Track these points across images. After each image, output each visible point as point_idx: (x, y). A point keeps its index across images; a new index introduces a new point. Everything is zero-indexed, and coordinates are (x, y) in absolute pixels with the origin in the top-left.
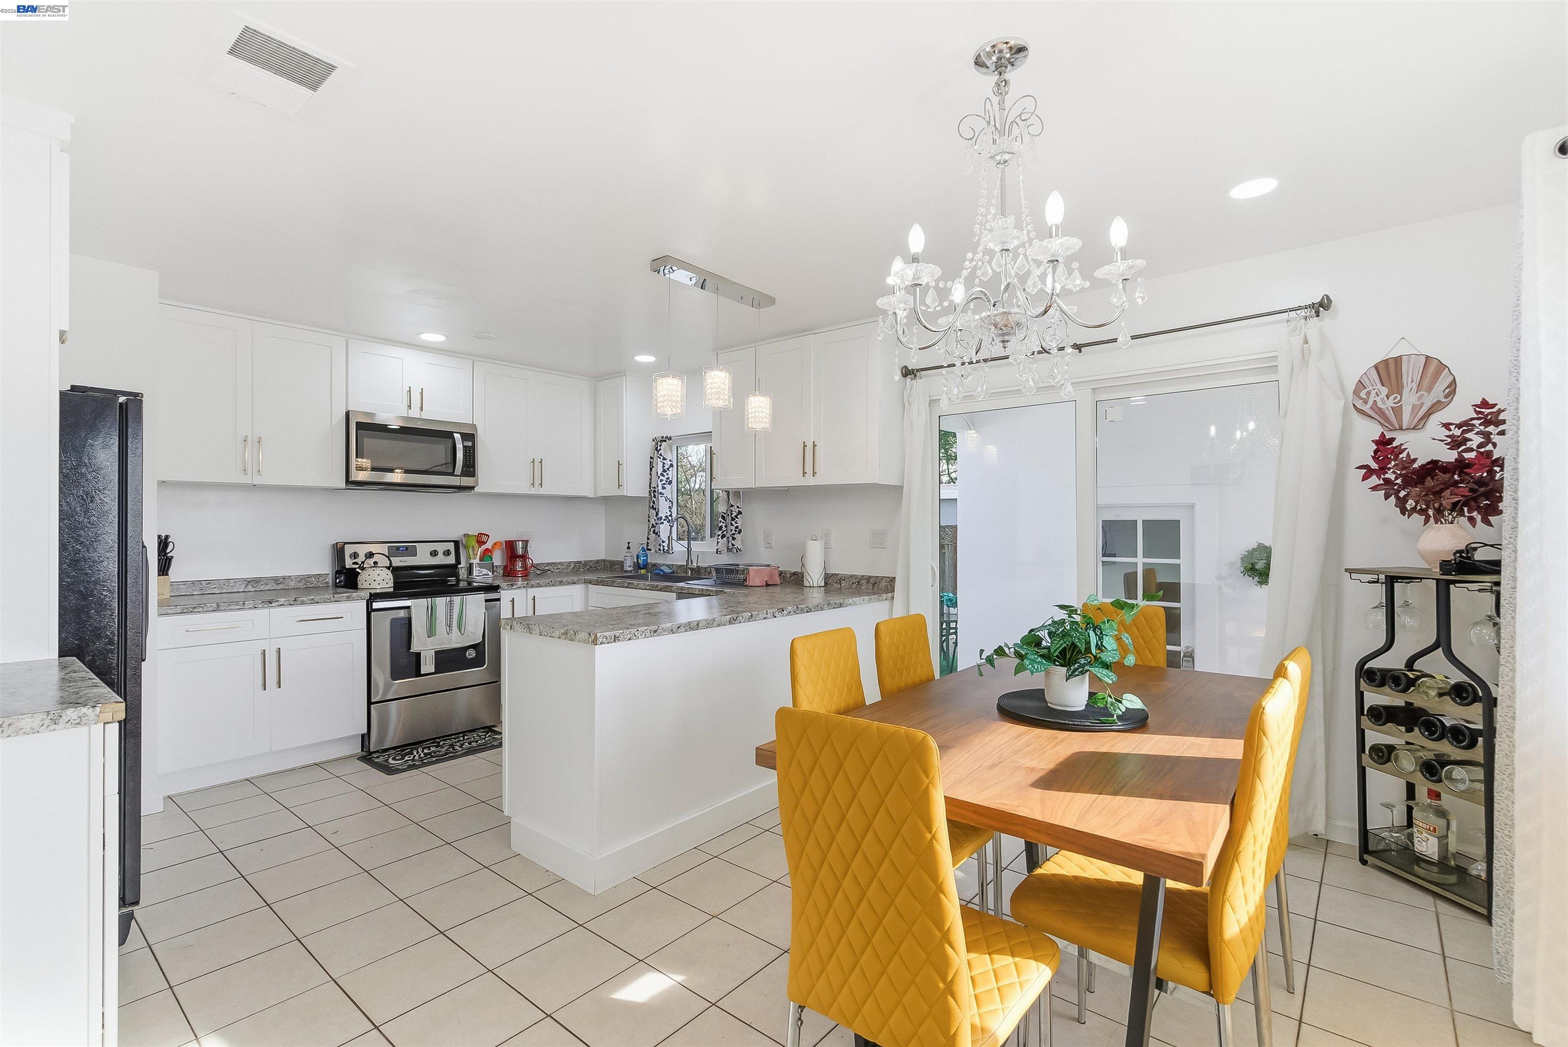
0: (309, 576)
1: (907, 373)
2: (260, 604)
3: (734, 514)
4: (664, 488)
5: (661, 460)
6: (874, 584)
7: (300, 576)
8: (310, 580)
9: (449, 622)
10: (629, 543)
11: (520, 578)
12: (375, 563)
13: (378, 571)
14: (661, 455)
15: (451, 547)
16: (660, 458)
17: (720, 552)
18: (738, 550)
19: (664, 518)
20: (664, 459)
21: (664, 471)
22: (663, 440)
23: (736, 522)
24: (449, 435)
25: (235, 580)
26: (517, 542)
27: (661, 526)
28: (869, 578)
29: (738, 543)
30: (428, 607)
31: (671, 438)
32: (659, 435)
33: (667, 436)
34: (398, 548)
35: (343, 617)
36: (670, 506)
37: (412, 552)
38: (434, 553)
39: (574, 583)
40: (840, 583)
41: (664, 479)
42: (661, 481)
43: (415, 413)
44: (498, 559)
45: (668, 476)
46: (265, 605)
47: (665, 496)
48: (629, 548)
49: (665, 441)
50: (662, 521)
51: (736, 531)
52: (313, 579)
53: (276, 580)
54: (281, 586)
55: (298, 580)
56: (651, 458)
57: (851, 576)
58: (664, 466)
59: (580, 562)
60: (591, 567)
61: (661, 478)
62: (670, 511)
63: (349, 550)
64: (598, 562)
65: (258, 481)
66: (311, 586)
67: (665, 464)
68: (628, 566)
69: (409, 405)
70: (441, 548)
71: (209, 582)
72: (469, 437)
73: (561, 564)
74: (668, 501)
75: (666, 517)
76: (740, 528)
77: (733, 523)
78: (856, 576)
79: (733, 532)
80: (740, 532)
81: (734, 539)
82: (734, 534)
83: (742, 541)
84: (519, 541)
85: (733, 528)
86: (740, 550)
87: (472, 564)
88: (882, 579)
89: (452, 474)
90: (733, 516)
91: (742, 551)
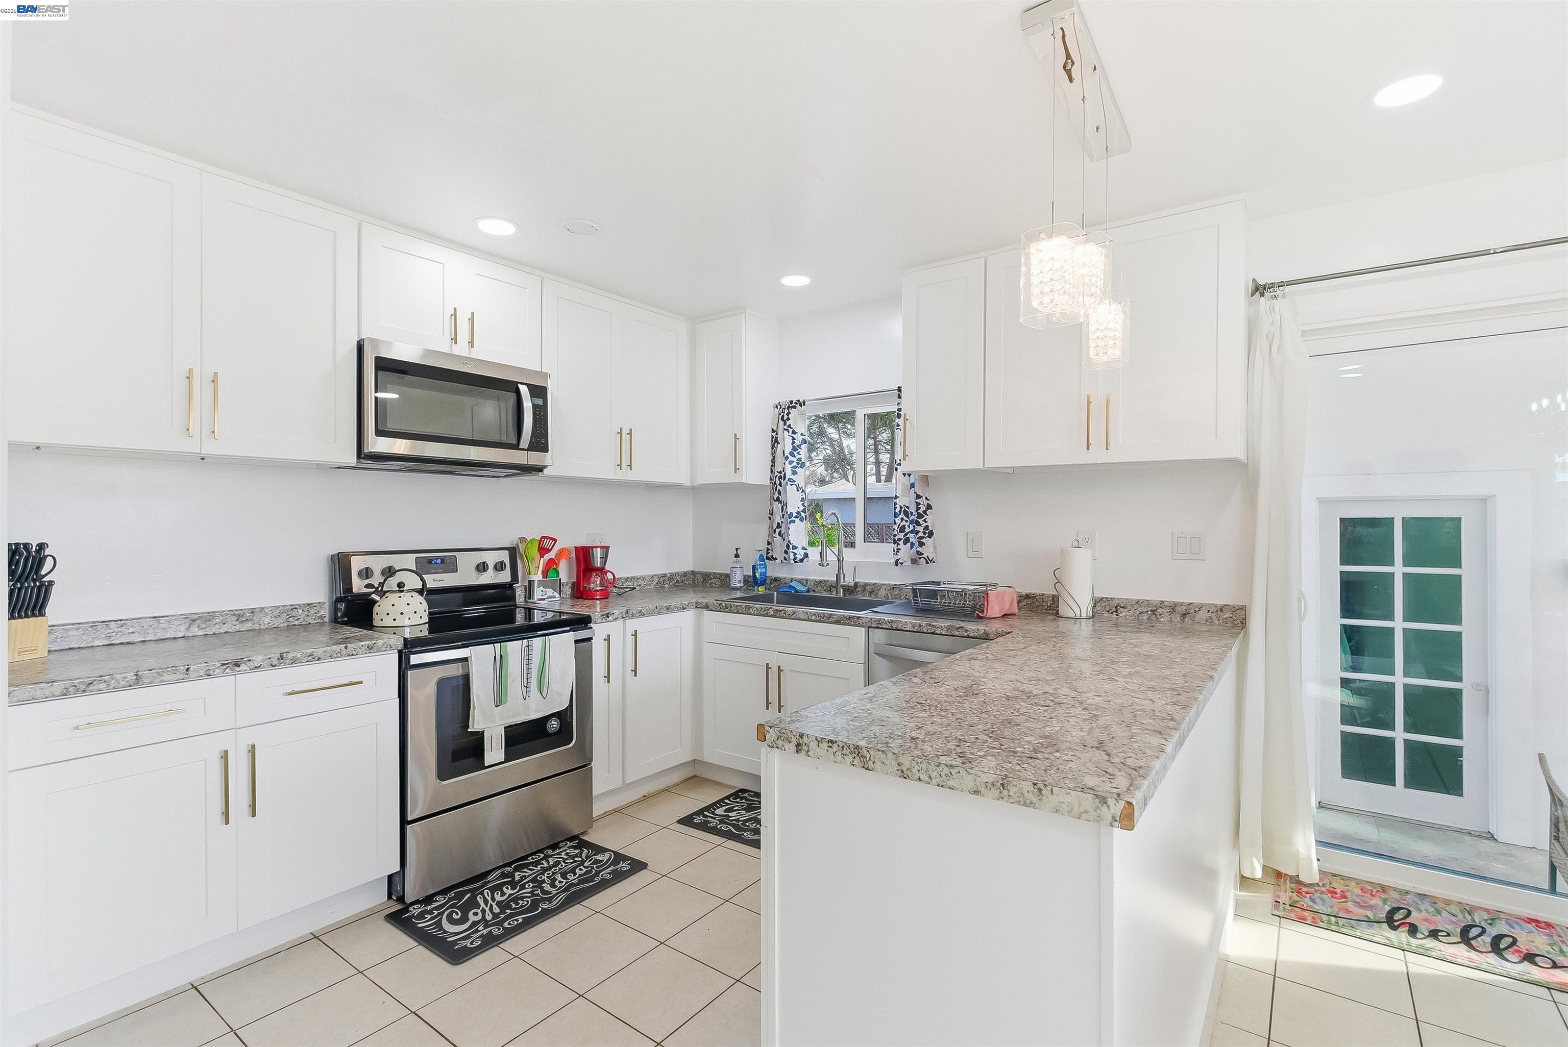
1: (1259, 290)
2: (218, 668)
3: (923, 508)
4: (795, 473)
5: (790, 434)
6: (1185, 614)
7: (279, 607)
8: (294, 612)
9: (525, 680)
10: (737, 549)
11: (598, 602)
12: (401, 585)
13: (406, 597)
14: (789, 426)
15: (505, 556)
16: (788, 431)
17: (902, 563)
18: (928, 561)
19: (795, 514)
20: (794, 432)
21: (794, 449)
22: (792, 406)
23: (925, 521)
24: (512, 387)
26: (594, 549)
27: (792, 526)
28: (1173, 607)
29: (927, 551)
30: (495, 657)
31: (804, 402)
32: (785, 399)
33: (799, 401)
34: (430, 561)
35: (361, 682)
36: (803, 498)
37: (449, 565)
38: (482, 568)
39: (684, 608)
40: (1115, 612)
41: (795, 460)
42: (791, 462)
43: (461, 349)
44: (565, 573)
45: (800, 456)
46: (228, 670)
47: (796, 484)
48: (737, 556)
49: (795, 407)
50: (793, 519)
51: (924, 533)
52: (300, 611)
53: (239, 616)
54: (249, 625)
55: (276, 613)
56: (773, 431)
57: (1139, 602)
58: (794, 443)
59: (664, 575)
60: (678, 581)
61: (791, 458)
62: (803, 504)
63: (357, 565)
64: (685, 574)
65: (210, 448)
66: (296, 623)
67: (795, 439)
68: (737, 580)
69: (453, 337)
70: (492, 559)
72: (539, 392)
73: (643, 578)
74: (801, 491)
75: (798, 513)
76: (930, 528)
77: (920, 521)
78: (1148, 603)
79: (921, 534)
80: (931, 534)
81: (921, 544)
82: (921, 538)
83: (935, 548)
84: (596, 547)
85: (920, 529)
86: (931, 561)
87: (533, 581)
88: (1201, 607)
89: (516, 447)
90: (921, 511)
91: (934, 562)
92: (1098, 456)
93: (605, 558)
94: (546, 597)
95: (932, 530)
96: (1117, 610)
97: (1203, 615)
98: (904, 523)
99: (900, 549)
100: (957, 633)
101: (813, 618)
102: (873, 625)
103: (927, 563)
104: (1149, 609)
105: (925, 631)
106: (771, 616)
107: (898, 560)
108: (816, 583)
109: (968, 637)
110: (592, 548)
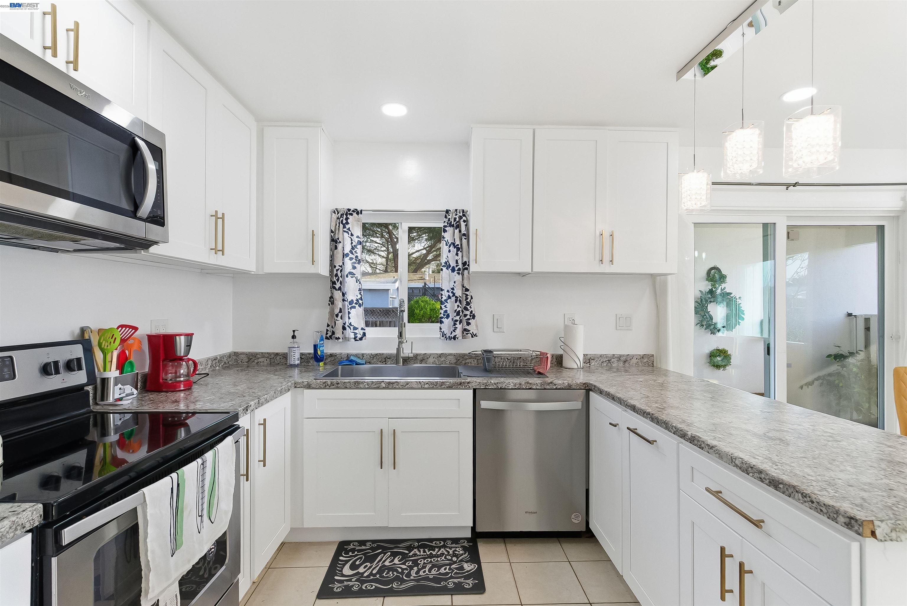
3: (469, 298)
5: (349, 236)
6: (625, 361)
9: (200, 508)
10: (294, 331)
14: (349, 229)
16: (348, 233)
18: (473, 335)
19: (355, 301)
20: (352, 235)
21: (353, 248)
22: (349, 212)
23: (470, 307)
24: (133, 141)
26: (177, 337)
27: (353, 311)
28: (619, 358)
29: (472, 328)
30: (172, 489)
31: (361, 211)
32: (343, 206)
33: (356, 210)
36: (360, 289)
38: (50, 369)
40: (589, 362)
41: (354, 257)
42: (351, 259)
43: (61, 62)
45: (356, 255)
47: (356, 276)
48: (294, 337)
49: (351, 214)
50: (354, 305)
51: (470, 316)
56: (332, 232)
57: (601, 356)
58: (352, 243)
60: (225, 363)
61: (349, 255)
62: (360, 293)
64: (230, 356)
67: (353, 240)
68: (295, 359)
70: (63, 357)
72: (158, 153)
74: (358, 283)
75: (357, 300)
76: (473, 313)
77: (468, 307)
78: (606, 356)
79: (468, 317)
80: (474, 317)
81: (468, 324)
82: (469, 319)
83: (477, 326)
84: (180, 335)
85: (468, 313)
86: (475, 335)
87: (108, 378)
88: (633, 356)
89: (134, 214)
90: (468, 300)
91: (477, 336)
92: (606, 268)
93: (189, 346)
94: (124, 395)
95: (474, 314)
96: (590, 361)
97: (634, 361)
98: (459, 309)
99: (457, 328)
100: (548, 387)
101: (426, 386)
102: (482, 387)
103: (472, 337)
104: (607, 360)
105: (524, 388)
106: (384, 388)
107: (456, 335)
108: (372, 356)
109: (556, 389)
110: (175, 335)
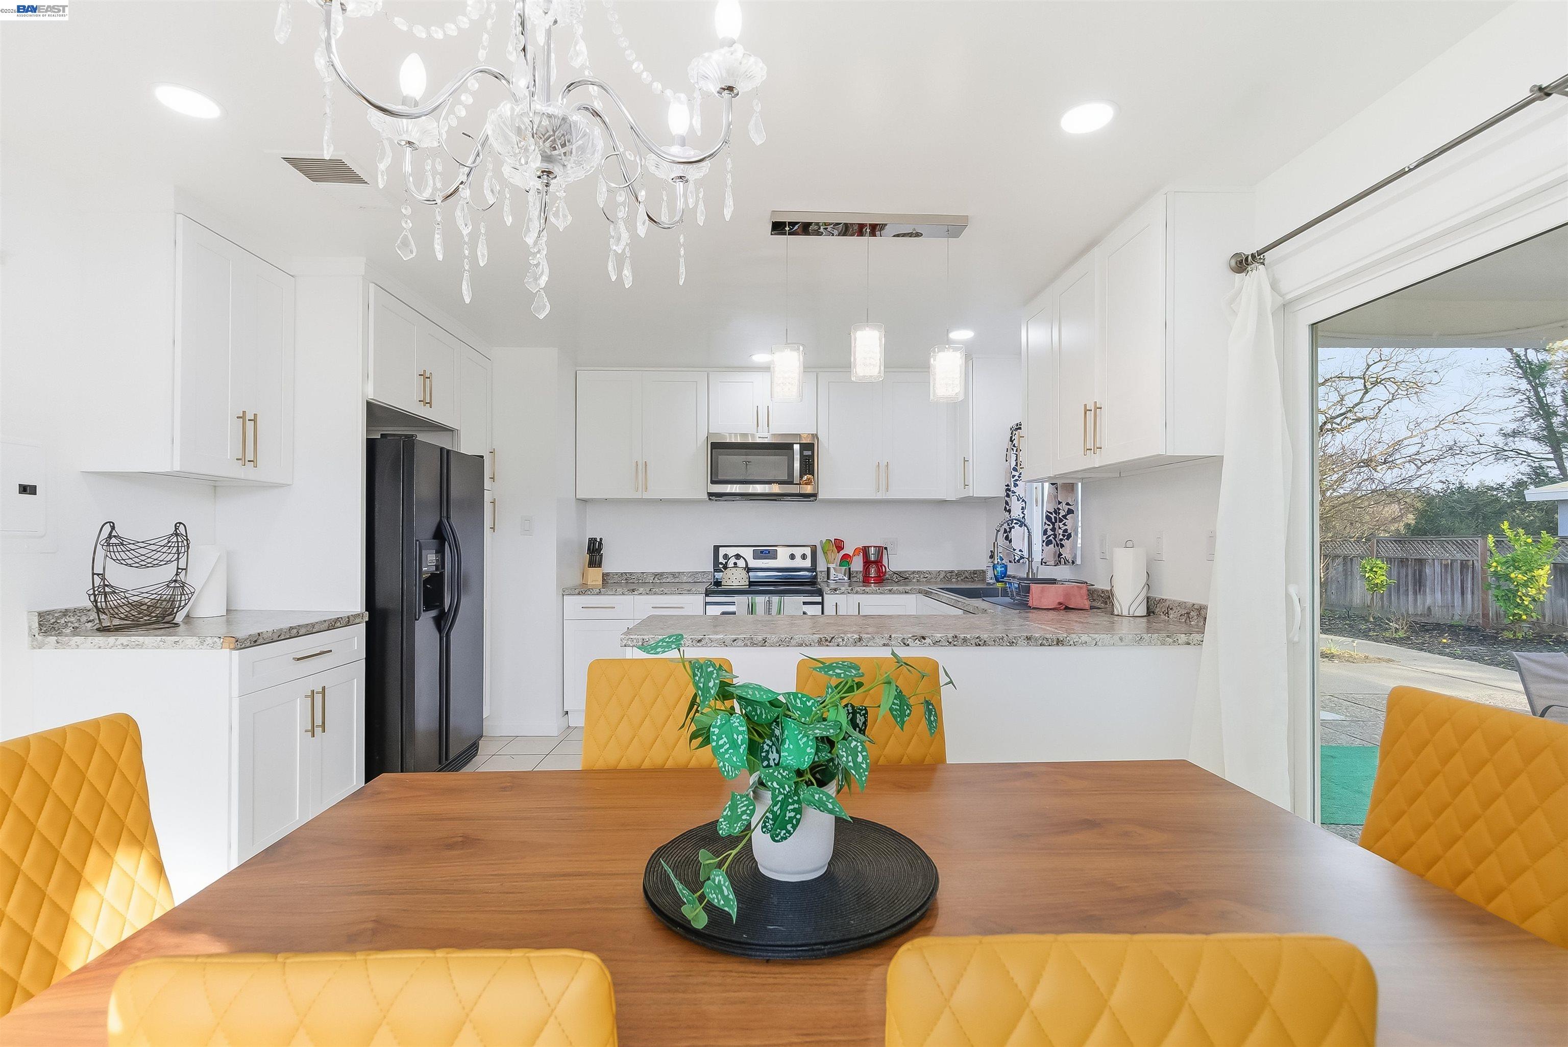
0: (697, 573)
1: (1242, 264)
3: (1062, 513)
4: (1015, 485)
5: (1015, 452)
8: (697, 576)
10: (991, 552)
11: (872, 585)
12: (736, 564)
13: (739, 570)
15: (808, 551)
16: (1013, 450)
17: (1045, 563)
18: (1066, 561)
19: (1014, 522)
22: (1018, 428)
23: (1064, 524)
24: (789, 447)
25: (648, 574)
30: (749, 604)
32: (1014, 421)
34: (762, 552)
36: (1023, 507)
37: (772, 555)
38: (792, 556)
40: (1167, 613)
42: (1014, 476)
43: (763, 429)
44: (857, 565)
46: (629, 593)
47: (1017, 494)
48: (991, 557)
49: (1020, 429)
51: (1064, 536)
55: (689, 575)
56: (1005, 449)
57: (1180, 603)
61: (1014, 473)
62: (1022, 513)
63: (722, 551)
65: (646, 496)
66: (698, 581)
68: (990, 578)
69: (757, 423)
70: (798, 552)
71: (631, 574)
72: (808, 447)
73: (930, 573)
76: (1069, 532)
77: (1060, 524)
79: (1061, 537)
80: (1069, 537)
81: (1061, 546)
82: (1061, 540)
84: (871, 547)
85: (1060, 531)
86: (1068, 561)
87: (830, 568)
89: (791, 483)
92: (1095, 459)
94: (837, 579)
103: (1065, 563)
110: (868, 547)
